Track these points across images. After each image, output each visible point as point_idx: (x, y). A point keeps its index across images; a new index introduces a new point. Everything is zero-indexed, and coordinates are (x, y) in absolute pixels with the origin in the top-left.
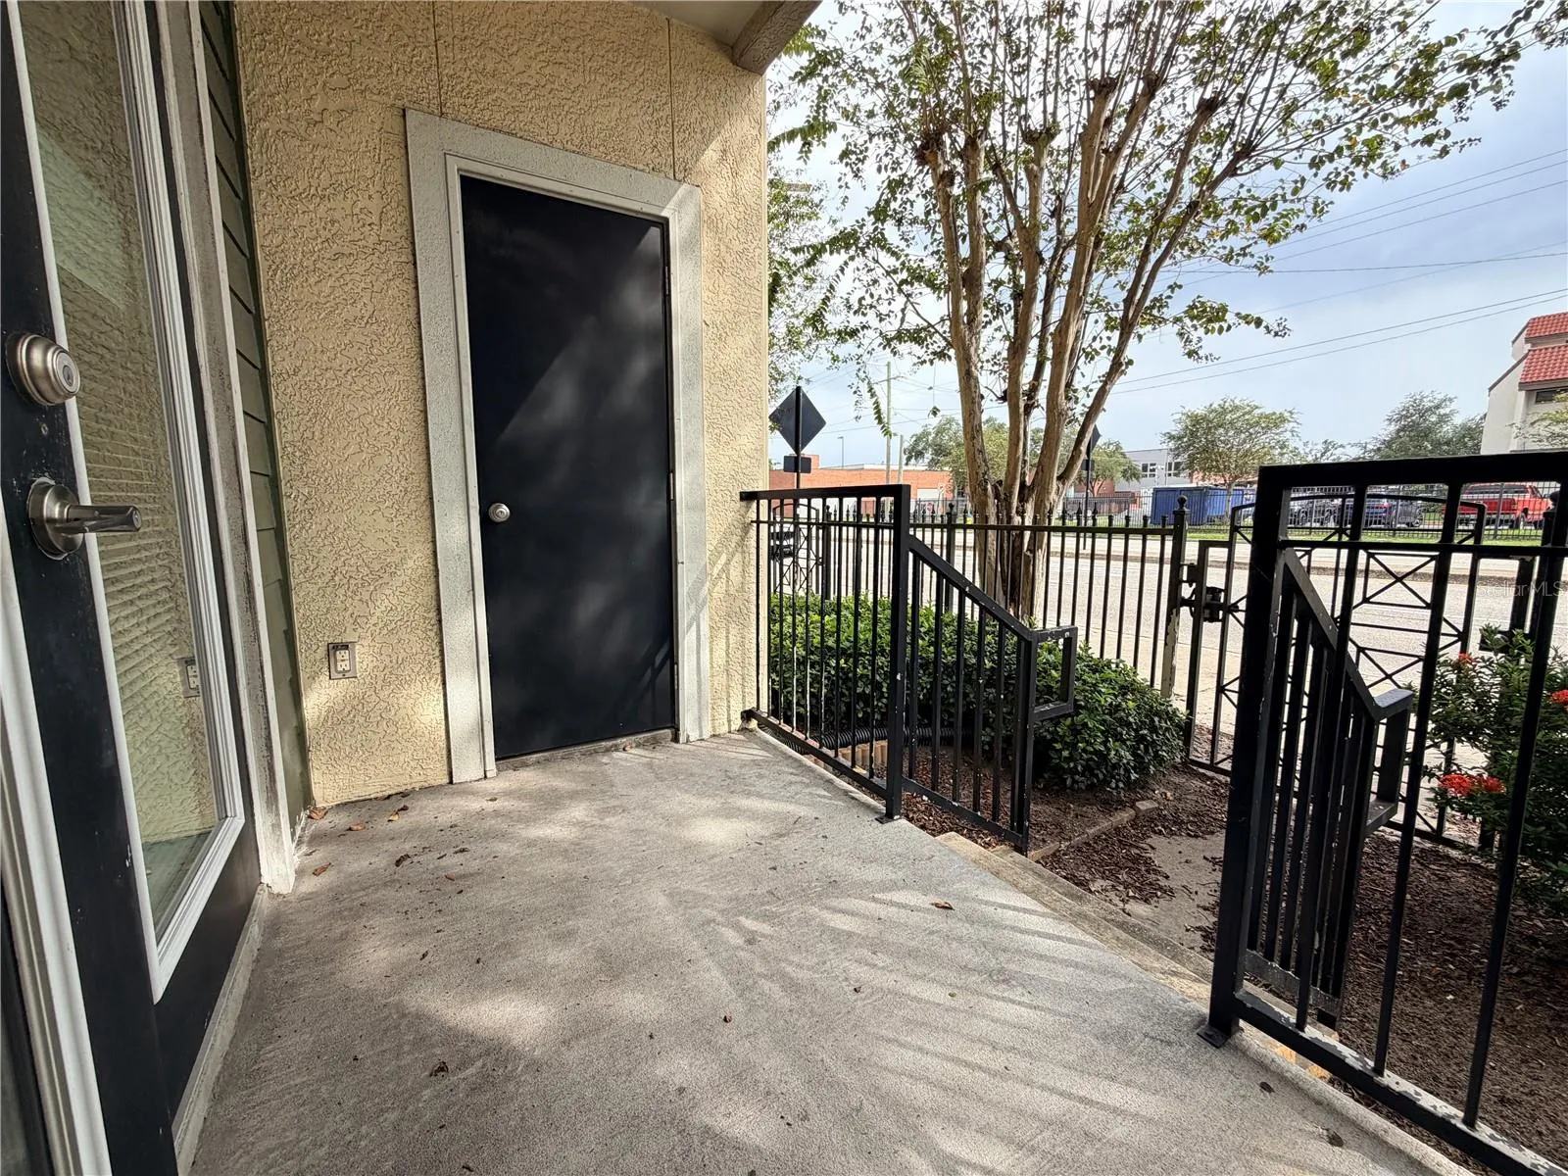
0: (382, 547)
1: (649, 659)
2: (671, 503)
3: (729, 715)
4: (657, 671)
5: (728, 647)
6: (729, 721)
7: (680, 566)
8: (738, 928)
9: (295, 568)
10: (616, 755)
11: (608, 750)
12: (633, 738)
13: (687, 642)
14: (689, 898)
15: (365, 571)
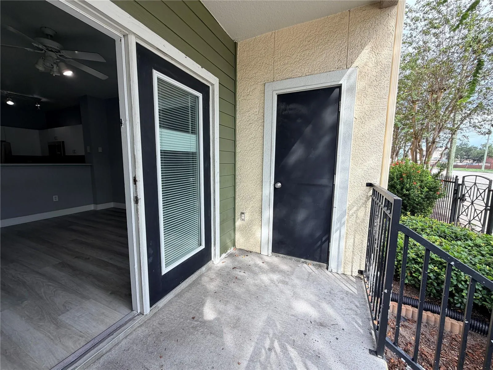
0: (252, 192)
1: (320, 238)
2: (333, 185)
3: (352, 269)
4: (323, 243)
5: (354, 242)
6: (352, 272)
7: (334, 209)
8: (272, 342)
9: (237, 195)
10: (305, 265)
11: (303, 262)
12: (312, 262)
13: (334, 236)
14: (272, 322)
15: (248, 197)
